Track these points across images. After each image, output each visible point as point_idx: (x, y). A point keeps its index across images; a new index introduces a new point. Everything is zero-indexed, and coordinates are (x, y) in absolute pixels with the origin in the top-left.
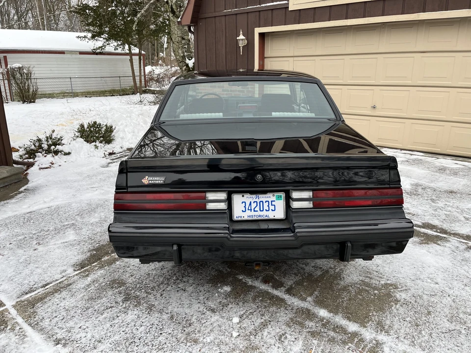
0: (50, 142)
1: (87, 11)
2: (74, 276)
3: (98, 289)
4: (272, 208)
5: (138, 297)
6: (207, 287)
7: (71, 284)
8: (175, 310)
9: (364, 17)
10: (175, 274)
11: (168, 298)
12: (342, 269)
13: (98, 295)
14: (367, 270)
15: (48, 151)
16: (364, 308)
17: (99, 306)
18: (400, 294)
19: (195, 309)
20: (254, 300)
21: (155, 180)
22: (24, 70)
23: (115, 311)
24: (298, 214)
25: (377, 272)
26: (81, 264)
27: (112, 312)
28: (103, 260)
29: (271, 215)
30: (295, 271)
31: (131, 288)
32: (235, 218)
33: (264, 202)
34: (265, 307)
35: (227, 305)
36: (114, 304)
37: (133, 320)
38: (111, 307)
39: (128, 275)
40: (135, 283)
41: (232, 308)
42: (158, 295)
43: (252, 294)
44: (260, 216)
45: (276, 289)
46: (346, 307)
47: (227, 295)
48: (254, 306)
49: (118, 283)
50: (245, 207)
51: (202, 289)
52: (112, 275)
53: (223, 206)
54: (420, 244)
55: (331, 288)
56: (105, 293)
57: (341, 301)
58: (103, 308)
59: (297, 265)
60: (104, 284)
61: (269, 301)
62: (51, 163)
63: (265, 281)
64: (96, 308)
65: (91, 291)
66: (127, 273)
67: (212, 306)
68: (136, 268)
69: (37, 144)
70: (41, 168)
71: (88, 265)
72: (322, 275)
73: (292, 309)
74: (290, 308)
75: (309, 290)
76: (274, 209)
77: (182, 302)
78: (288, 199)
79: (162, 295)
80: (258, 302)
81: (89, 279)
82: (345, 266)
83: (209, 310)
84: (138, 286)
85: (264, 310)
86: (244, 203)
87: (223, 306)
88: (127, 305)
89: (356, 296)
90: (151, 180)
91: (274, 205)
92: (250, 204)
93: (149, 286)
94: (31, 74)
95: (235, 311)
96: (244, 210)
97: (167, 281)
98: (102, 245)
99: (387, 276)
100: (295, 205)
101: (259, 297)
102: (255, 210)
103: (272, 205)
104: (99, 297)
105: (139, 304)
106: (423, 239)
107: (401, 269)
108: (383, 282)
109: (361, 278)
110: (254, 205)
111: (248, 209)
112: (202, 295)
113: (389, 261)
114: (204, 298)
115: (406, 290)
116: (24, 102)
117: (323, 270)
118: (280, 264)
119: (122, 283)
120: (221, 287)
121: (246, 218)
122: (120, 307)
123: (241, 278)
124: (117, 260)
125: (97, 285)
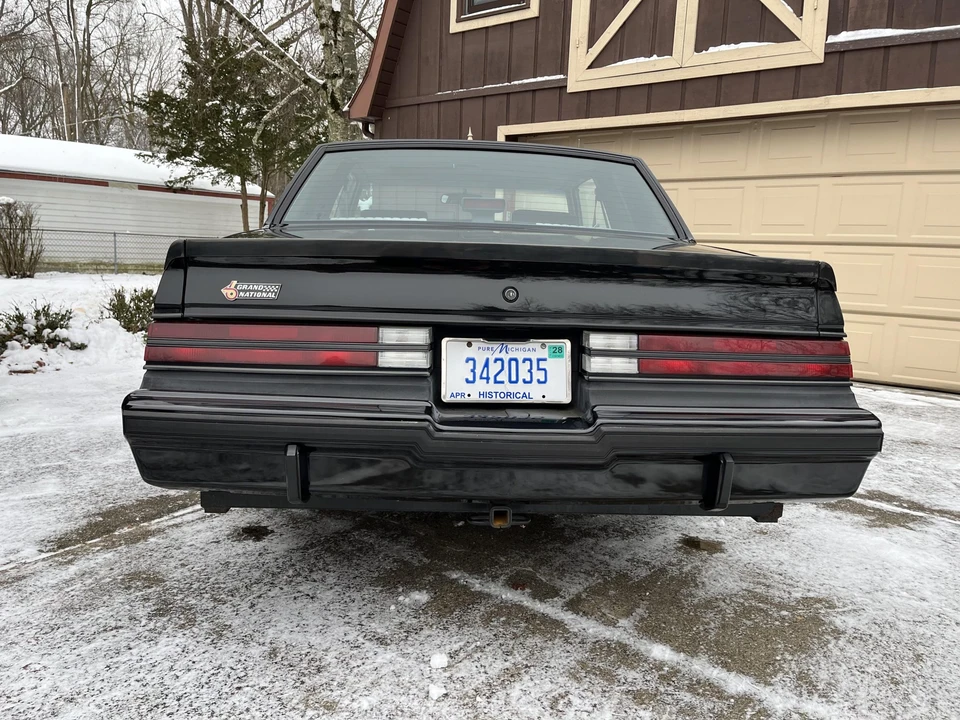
0: (43, 321)
1: (163, 105)
2: (36, 562)
3: (91, 590)
4: (540, 376)
5: (190, 610)
6: (371, 592)
7: (24, 577)
8: (285, 637)
9: (717, 104)
10: (293, 565)
11: (267, 612)
12: (697, 567)
13: (88, 602)
14: (758, 571)
15: (36, 339)
16: (760, 645)
17: (85, 623)
18: (843, 618)
19: (336, 636)
20: (487, 620)
21: (255, 291)
22: (18, 211)
23: (126, 635)
24: (601, 389)
25: (781, 575)
26: (59, 539)
27: (116, 639)
28: (116, 533)
29: (536, 394)
30: (587, 567)
31: (175, 591)
32: (446, 397)
33: (520, 361)
34: (515, 636)
35: (418, 631)
36: (125, 622)
37: (167, 658)
38: (116, 628)
39: (173, 564)
40: (188, 580)
41: (429, 636)
42: (245, 606)
43: (482, 609)
44: (508, 394)
45: (541, 600)
46: (717, 642)
47: (419, 611)
48: (487, 634)
49: (145, 579)
50: (473, 371)
51: (356, 596)
52: (134, 562)
53: (421, 360)
54: (870, 527)
55: (676, 602)
56: (105, 598)
57: (701, 628)
58: (94, 629)
59: (590, 556)
60: (108, 580)
61: (523, 625)
62: (38, 362)
63: (515, 584)
64: (77, 627)
65: (72, 593)
66: (171, 560)
67: (379, 630)
68: (198, 551)
69: (14, 325)
70: (15, 372)
71: (77, 542)
72: (651, 576)
73: (582, 642)
74: (578, 640)
75: (622, 605)
76: (543, 379)
77: (304, 622)
78: (579, 352)
79: (253, 606)
80: (496, 627)
81: (73, 569)
82: (705, 561)
83: (370, 640)
84: (194, 586)
85: (512, 642)
86: (471, 362)
87: (407, 632)
88: (158, 625)
89: (736, 619)
90: (245, 291)
91: (544, 370)
92: (486, 365)
93: (222, 586)
94: (31, 218)
95: (438, 642)
96: (471, 379)
97: (272, 577)
98: (122, 507)
99: (805, 584)
100: (595, 365)
101: (498, 615)
102: (498, 379)
103: (539, 369)
104: (91, 607)
105: (192, 622)
106: (873, 518)
107: (835, 570)
108: (798, 595)
109: (745, 585)
110: (494, 368)
111: (481, 378)
112: (355, 609)
113: (805, 556)
114: (360, 615)
115: (855, 610)
116: (10, 275)
117: (654, 567)
118: (551, 554)
119: (153, 579)
120: (405, 593)
121: (475, 398)
122: (141, 629)
123: (455, 576)
124: (153, 533)
125: (90, 581)
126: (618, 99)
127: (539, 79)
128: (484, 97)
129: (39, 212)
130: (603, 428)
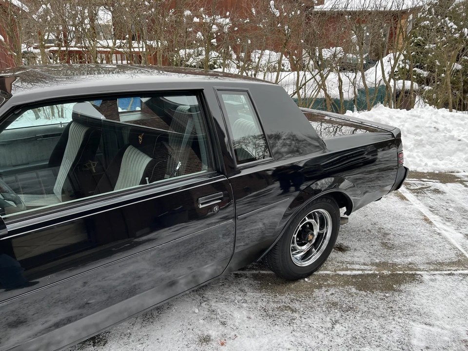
2: (423, 270)
3: (404, 249)
7: (427, 263)
26: (414, 280)
28: (390, 272)
31: (380, 238)
39: (376, 247)
49: (387, 246)
52: (388, 253)
56: (401, 245)
60: (398, 250)
65: (410, 250)
68: (364, 248)
71: (407, 275)
81: (410, 260)
98: (382, 291)
104: (405, 244)
124: (377, 265)
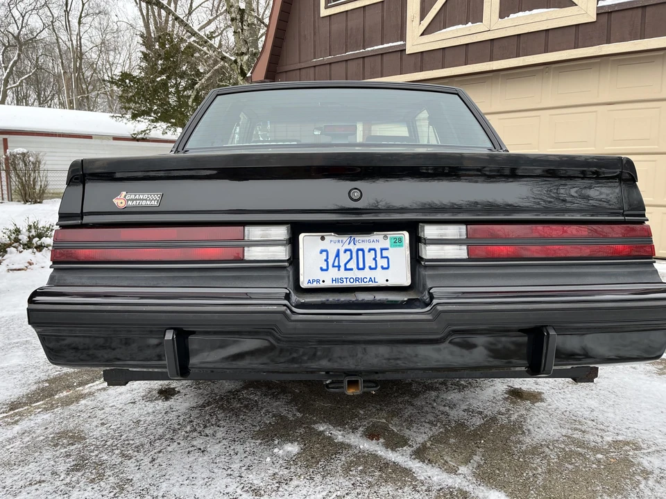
3: (27, 447)
4: (383, 263)
5: (101, 465)
6: (252, 444)
8: (175, 490)
9: (518, 56)
10: (191, 422)
11: (164, 466)
12: (522, 415)
13: (23, 458)
14: (574, 418)
16: (581, 488)
17: (16, 478)
18: (649, 459)
19: (218, 488)
20: (347, 470)
21: (140, 200)
22: (30, 158)
23: (46, 489)
24: (436, 272)
25: (593, 421)
26: (12, 402)
27: (38, 492)
28: (57, 397)
29: (381, 279)
30: (430, 417)
31: (92, 448)
32: (304, 284)
33: (366, 251)
34: (370, 486)
35: (288, 481)
36: (48, 476)
38: (40, 482)
39: (95, 424)
40: (105, 438)
41: (297, 486)
42: (147, 460)
43: (343, 459)
44: (357, 280)
45: (393, 450)
46: (544, 487)
47: (291, 461)
48: (347, 483)
49: (70, 437)
50: (326, 260)
51: (239, 448)
52: (65, 422)
53: (282, 253)
54: (660, 374)
55: (506, 449)
56: (36, 454)
57: (531, 474)
58: (22, 483)
59: (433, 407)
60: (42, 438)
61: (377, 474)
62: (29, 263)
63: (371, 435)
65: (12, 450)
66: (95, 419)
67: (255, 482)
68: (117, 411)
70: (11, 270)
71: (25, 404)
72: (484, 424)
73: (428, 490)
74: (424, 488)
75: (461, 453)
76: (386, 266)
77: (193, 475)
78: (416, 242)
79: (153, 460)
80: (354, 476)
81: (17, 428)
82: (528, 410)
83: (247, 491)
84: (108, 443)
85: (367, 491)
86: (325, 253)
87: (279, 482)
88: (73, 479)
89: (560, 465)
90: (133, 200)
91: (387, 257)
92: (338, 255)
93: (131, 442)
94: (40, 162)
95: (305, 493)
96: (325, 267)
97: (172, 433)
98: (66, 374)
99: (614, 428)
100: (430, 252)
101: (357, 464)
102: (348, 267)
103: (382, 257)
104: (24, 462)
105: (101, 476)
106: (661, 367)
107: (637, 414)
108: (609, 439)
109: (564, 432)
110: (344, 257)
111: (333, 266)
112: (237, 461)
113: (611, 403)
114: (241, 467)
115: (658, 451)
116: (26, 201)
117: (486, 416)
118: (401, 406)
119: (75, 437)
120: (280, 445)
121: (329, 284)
122: (58, 483)
123: (321, 429)
124: (83, 396)
125: (28, 439)
126: (444, 57)
127: (386, 45)
128: (346, 61)
129: (46, 158)
130: (439, 308)
